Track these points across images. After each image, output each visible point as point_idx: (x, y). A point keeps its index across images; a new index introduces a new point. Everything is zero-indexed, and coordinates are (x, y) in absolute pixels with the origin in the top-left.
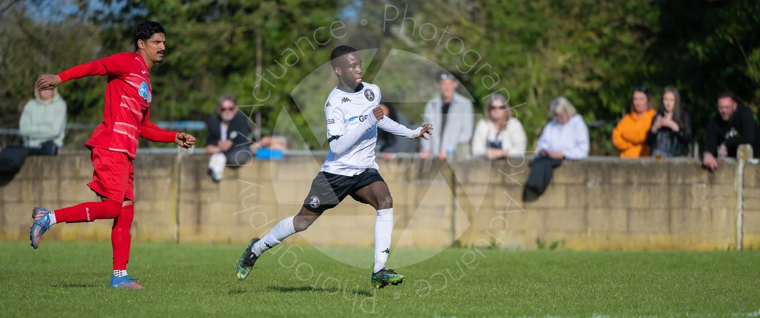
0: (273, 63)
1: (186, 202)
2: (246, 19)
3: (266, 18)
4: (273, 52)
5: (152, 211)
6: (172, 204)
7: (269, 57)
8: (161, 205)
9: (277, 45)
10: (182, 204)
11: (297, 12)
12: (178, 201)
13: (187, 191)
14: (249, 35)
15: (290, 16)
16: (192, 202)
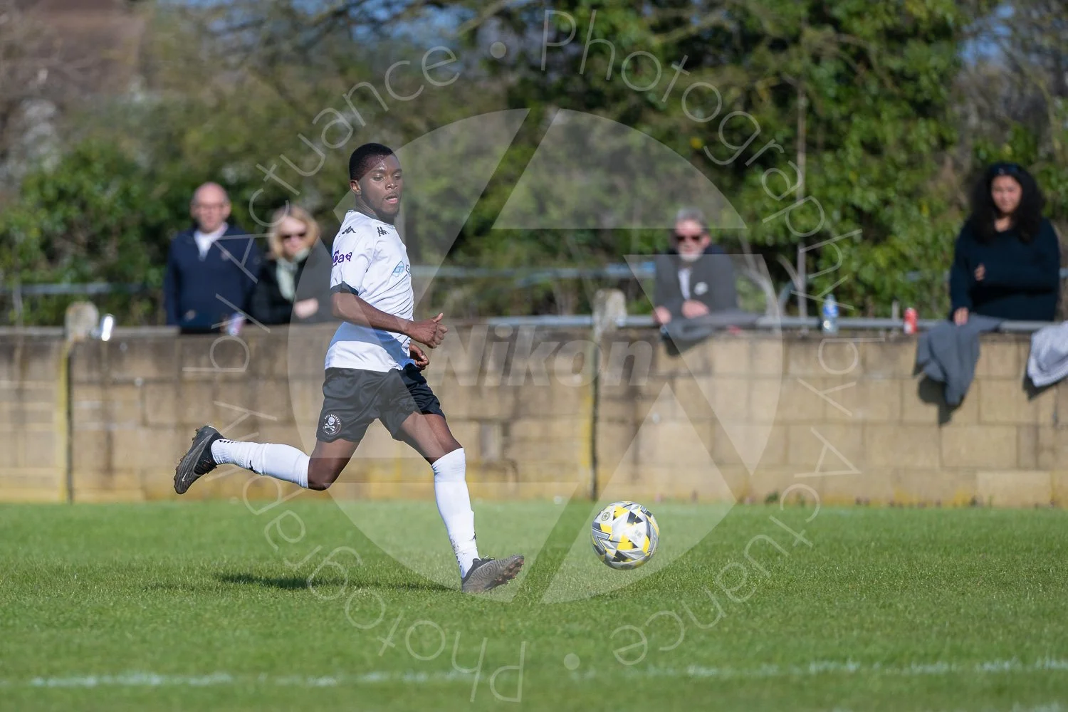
0: (830, 147)
1: (610, 421)
2: (773, 62)
3: (816, 59)
4: (829, 126)
5: (546, 439)
6: (584, 425)
7: (820, 137)
8: (560, 427)
9: (836, 112)
10: (602, 426)
11: (873, 48)
12: (595, 419)
13: (612, 398)
14: (783, 94)
15: (861, 56)
16: (623, 422)
